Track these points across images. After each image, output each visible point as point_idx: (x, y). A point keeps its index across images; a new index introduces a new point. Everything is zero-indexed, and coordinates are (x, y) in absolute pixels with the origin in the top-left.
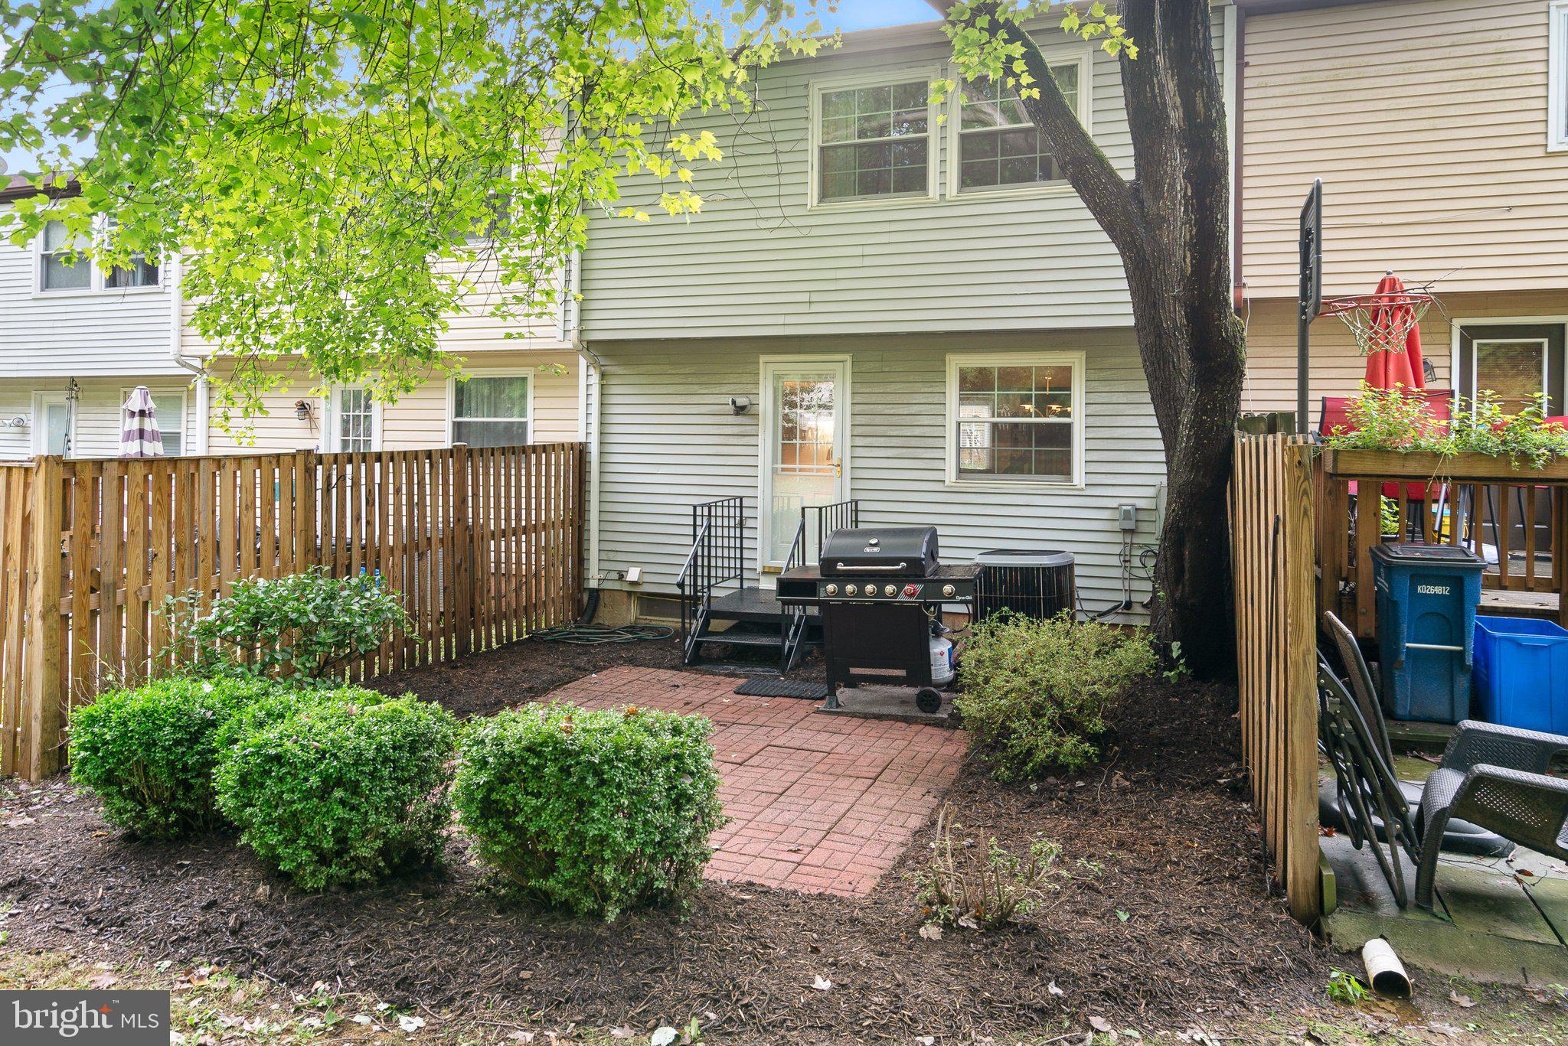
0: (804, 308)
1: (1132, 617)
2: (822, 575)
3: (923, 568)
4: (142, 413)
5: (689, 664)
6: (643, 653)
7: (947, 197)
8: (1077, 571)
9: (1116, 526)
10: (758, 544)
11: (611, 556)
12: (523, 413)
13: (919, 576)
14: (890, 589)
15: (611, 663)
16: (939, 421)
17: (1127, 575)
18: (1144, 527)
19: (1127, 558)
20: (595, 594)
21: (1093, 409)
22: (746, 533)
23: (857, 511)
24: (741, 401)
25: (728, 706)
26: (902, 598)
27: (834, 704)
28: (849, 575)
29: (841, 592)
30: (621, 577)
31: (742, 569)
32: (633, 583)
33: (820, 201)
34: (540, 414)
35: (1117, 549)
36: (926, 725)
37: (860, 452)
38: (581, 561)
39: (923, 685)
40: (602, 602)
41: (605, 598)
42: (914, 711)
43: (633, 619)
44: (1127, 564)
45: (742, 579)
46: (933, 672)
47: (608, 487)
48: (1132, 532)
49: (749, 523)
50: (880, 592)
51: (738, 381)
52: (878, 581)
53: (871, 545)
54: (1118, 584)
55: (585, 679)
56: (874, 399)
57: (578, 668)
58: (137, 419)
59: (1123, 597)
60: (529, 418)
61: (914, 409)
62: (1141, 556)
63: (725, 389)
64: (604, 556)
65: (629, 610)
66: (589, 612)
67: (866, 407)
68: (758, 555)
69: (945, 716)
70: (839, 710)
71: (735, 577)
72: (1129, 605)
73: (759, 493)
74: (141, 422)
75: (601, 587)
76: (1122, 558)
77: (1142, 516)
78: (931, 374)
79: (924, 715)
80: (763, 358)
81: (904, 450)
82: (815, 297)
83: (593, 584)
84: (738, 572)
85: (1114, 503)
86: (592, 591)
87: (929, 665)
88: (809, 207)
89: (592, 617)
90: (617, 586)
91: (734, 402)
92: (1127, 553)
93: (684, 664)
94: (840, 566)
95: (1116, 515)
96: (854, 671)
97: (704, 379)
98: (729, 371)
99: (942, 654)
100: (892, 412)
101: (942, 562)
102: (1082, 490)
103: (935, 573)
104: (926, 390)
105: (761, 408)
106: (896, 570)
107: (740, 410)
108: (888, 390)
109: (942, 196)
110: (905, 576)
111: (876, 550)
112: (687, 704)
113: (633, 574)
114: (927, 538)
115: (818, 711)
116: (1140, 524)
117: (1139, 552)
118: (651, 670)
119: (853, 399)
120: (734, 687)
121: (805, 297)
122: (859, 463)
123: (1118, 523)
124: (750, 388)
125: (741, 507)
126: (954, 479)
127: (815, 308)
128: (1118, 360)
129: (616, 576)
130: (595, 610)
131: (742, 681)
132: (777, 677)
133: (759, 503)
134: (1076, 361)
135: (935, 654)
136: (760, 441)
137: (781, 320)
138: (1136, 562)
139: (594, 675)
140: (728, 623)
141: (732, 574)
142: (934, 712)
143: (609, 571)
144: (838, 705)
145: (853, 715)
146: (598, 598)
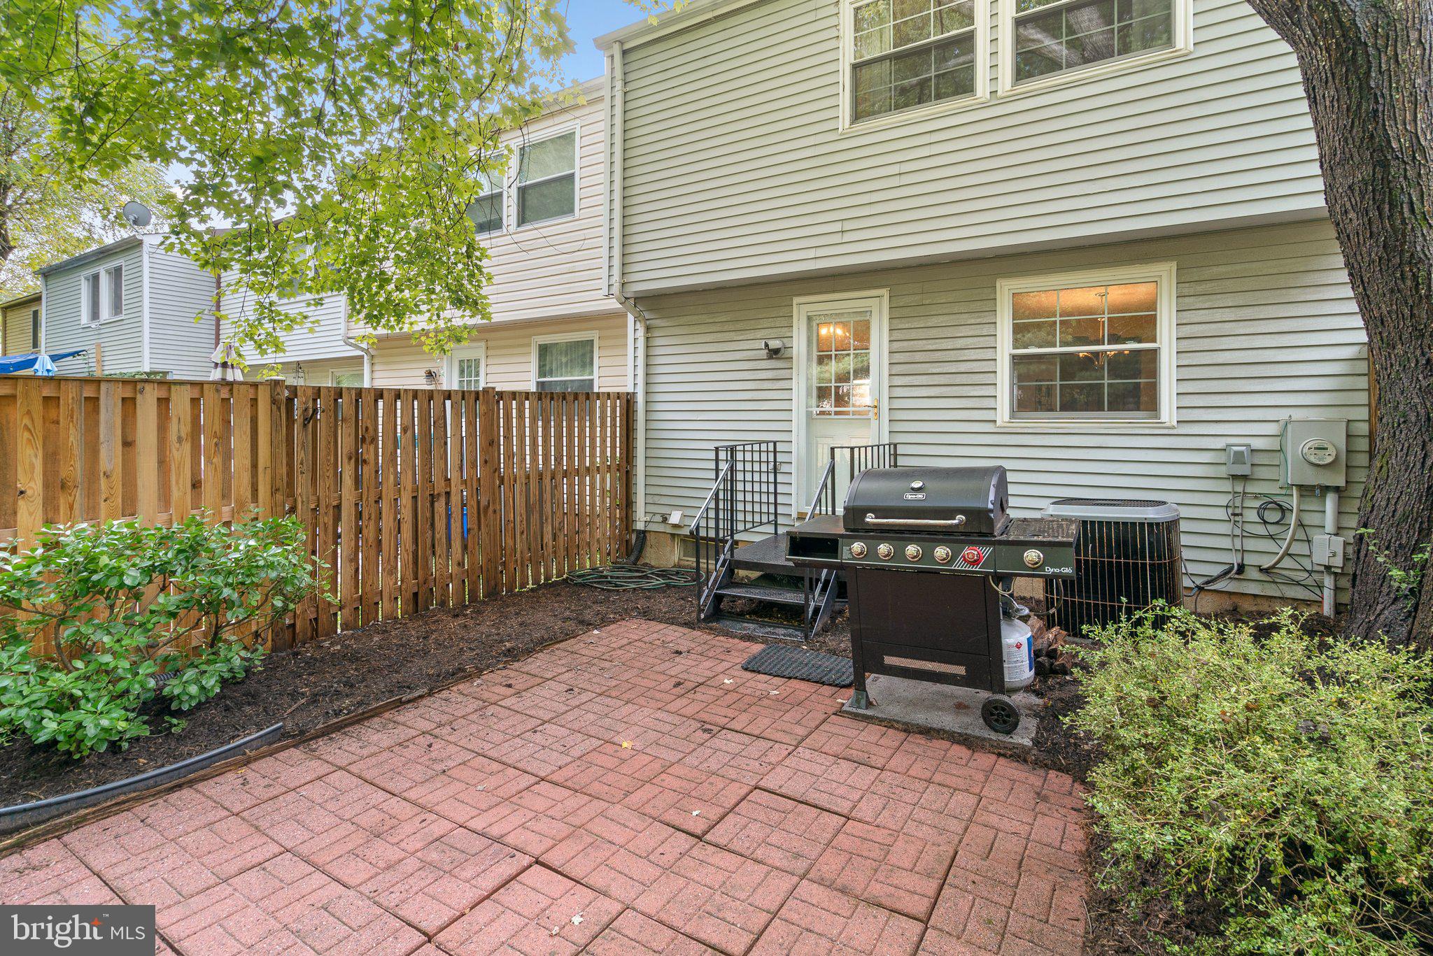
0: (837, 239)
1: (1245, 584)
2: (847, 530)
3: (991, 523)
4: (225, 365)
5: (707, 619)
6: (662, 604)
7: (1000, 93)
8: (1183, 526)
9: (1223, 471)
10: (793, 490)
11: (657, 500)
12: (591, 373)
13: (985, 535)
14: (941, 552)
15: (624, 614)
16: (988, 354)
17: (1237, 532)
18: (1262, 473)
19: (1238, 511)
20: (643, 535)
21: (1187, 331)
22: (780, 478)
23: (896, 455)
24: (774, 344)
25: (728, 692)
26: (959, 565)
27: (863, 702)
28: (882, 531)
29: (871, 553)
30: (665, 520)
31: (776, 514)
32: (675, 526)
33: (852, 123)
34: (604, 372)
35: (1224, 500)
36: (999, 755)
37: (899, 392)
38: (628, 504)
39: (990, 688)
40: (648, 543)
41: (651, 539)
42: (978, 729)
43: (676, 560)
44: (1237, 518)
45: (776, 525)
46: (1006, 672)
47: (653, 434)
48: (1244, 478)
49: (784, 468)
50: (928, 555)
51: (773, 325)
52: (924, 540)
53: (913, 489)
54: (1226, 543)
55: (584, 637)
56: (913, 334)
57: (582, 622)
58: (219, 369)
59: (1234, 559)
60: (595, 376)
61: (960, 343)
62: (1260, 508)
63: (760, 334)
64: (650, 500)
65: (672, 551)
66: (636, 553)
67: (905, 343)
68: (793, 501)
69: (1027, 742)
70: (869, 712)
71: (769, 522)
72: (1241, 568)
73: (794, 437)
74: (224, 373)
75: (647, 529)
76: (1230, 511)
77: (1259, 459)
78: (979, 303)
79: (993, 736)
80: (796, 300)
81: (949, 388)
82: (848, 226)
83: (640, 526)
84: (772, 518)
85: (1219, 443)
86: (639, 532)
87: (1001, 661)
88: (840, 130)
89: (637, 559)
90: (661, 528)
91: (767, 345)
92: (1238, 504)
93: (699, 620)
94: (870, 519)
95: (1222, 458)
96: (889, 660)
97: (739, 326)
98: (763, 316)
99: (1019, 646)
100: (934, 347)
101: (1013, 514)
102: (1173, 427)
103: (1005, 530)
104: (973, 321)
105: (795, 351)
106: (951, 526)
107: (774, 353)
108: (930, 324)
109: (993, 93)
110: (963, 534)
111: (920, 496)
112: (678, 684)
113: (675, 518)
114: (994, 481)
115: (840, 712)
116: (1256, 469)
117: (1257, 504)
118: (662, 626)
119: (890, 335)
120: (741, 659)
121: (837, 227)
122: (898, 404)
123: (1223, 468)
124: (784, 332)
125: (775, 452)
126: (1007, 418)
127: (847, 237)
128: (1222, 269)
129: (661, 520)
130: (641, 551)
131: (757, 648)
132: (798, 645)
133: (794, 448)
134: (1165, 275)
135: (1009, 646)
136: (794, 384)
137: (811, 254)
138: (1252, 516)
139: (596, 632)
140: (755, 574)
141: (765, 519)
142: (1008, 733)
143: (654, 514)
144: (869, 704)
145: (889, 723)
146: (645, 537)
